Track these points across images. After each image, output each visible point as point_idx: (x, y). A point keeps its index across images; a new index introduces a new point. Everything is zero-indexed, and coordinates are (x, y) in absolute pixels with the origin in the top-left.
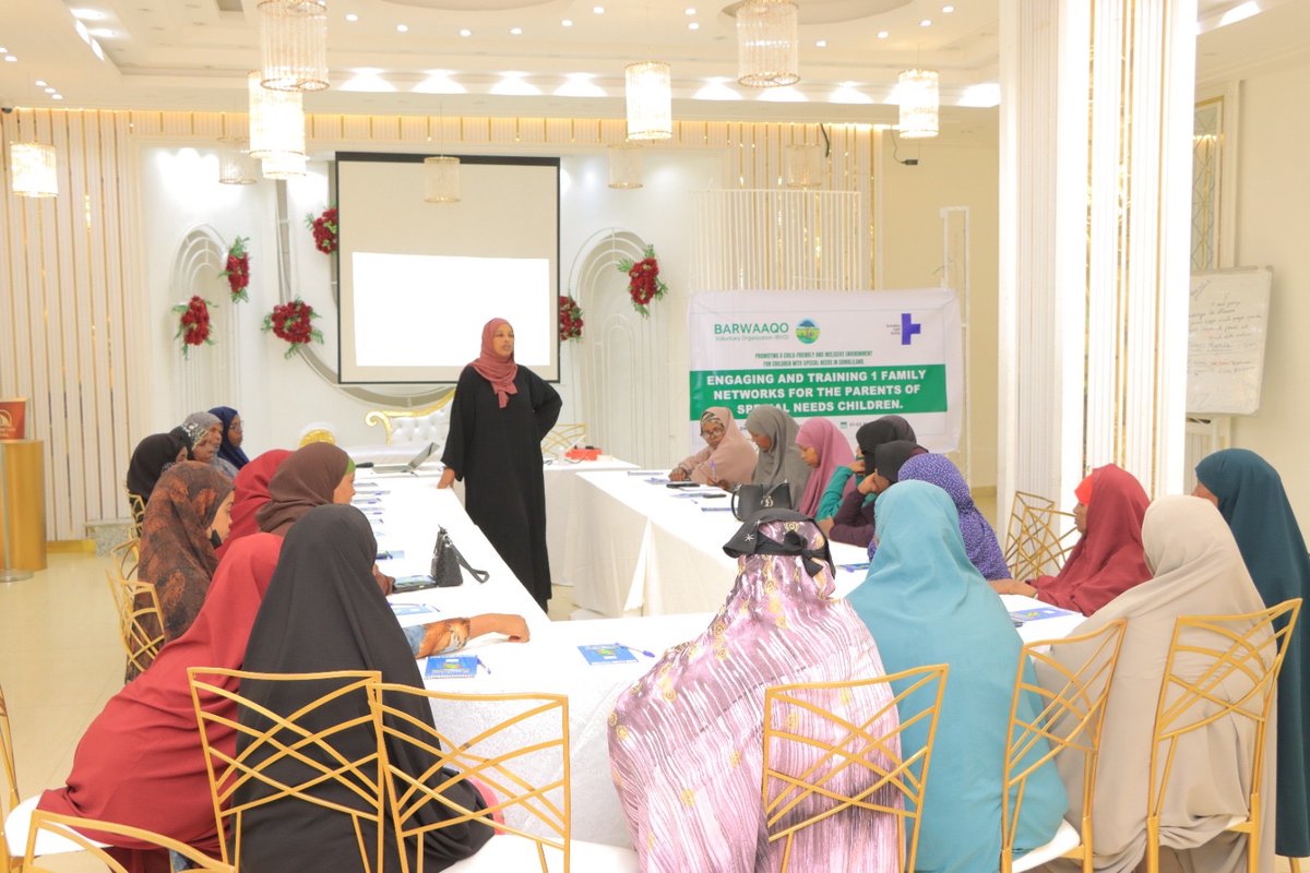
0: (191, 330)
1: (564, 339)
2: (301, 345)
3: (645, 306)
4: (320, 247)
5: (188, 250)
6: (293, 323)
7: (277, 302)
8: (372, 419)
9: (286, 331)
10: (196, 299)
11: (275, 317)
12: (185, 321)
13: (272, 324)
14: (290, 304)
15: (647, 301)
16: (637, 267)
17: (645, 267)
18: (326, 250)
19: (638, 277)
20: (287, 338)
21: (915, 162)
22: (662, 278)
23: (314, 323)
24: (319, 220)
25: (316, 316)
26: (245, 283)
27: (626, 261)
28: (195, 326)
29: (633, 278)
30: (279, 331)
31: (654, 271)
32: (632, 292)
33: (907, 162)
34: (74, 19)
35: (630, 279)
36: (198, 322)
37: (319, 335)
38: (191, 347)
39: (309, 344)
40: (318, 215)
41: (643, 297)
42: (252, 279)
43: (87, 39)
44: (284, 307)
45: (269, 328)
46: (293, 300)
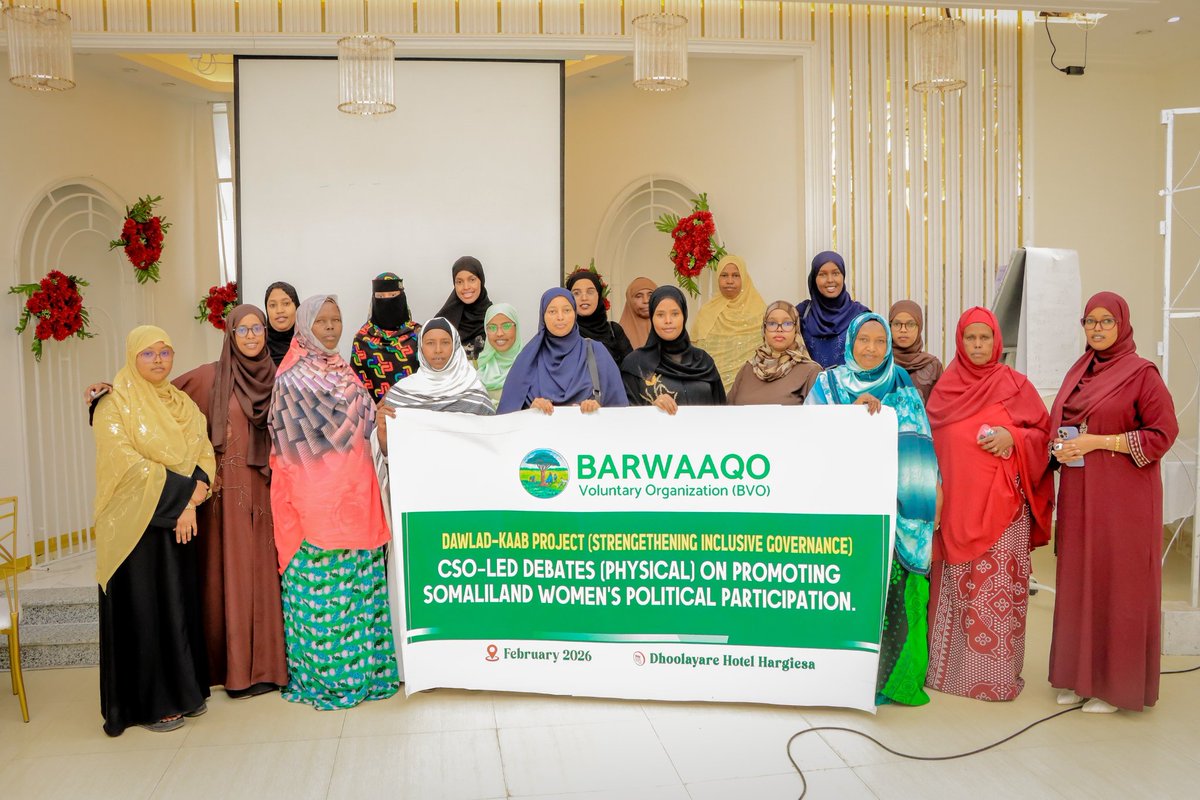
0: (44, 320)
3: (693, 279)
10: (55, 275)
11: (210, 302)
12: (34, 308)
15: (696, 270)
16: (685, 225)
17: (695, 222)
19: (685, 238)
21: (1080, 71)
22: (720, 238)
26: (157, 256)
27: (668, 217)
28: (50, 314)
29: (678, 239)
31: (709, 228)
32: (675, 259)
33: (1068, 71)
35: (673, 241)
36: (57, 308)
38: (50, 343)
41: (692, 264)
42: (167, 249)
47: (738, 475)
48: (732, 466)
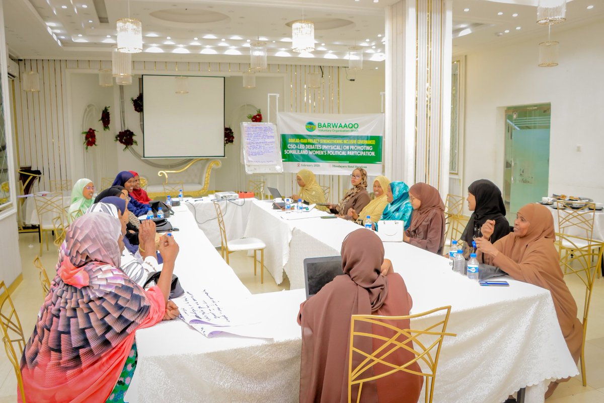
0: (89, 141)
1: (227, 143)
2: (129, 146)
4: (136, 110)
5: (87, 112)
6: (126, 138)
7: (120, 131)
8: (161, 174)
9: (124, 141)
10: (91, 129)
11: (119, 136)
12: (87, 138)
13: (118, 138)
14: (125, 131)
16: (255, 117)
17: (257, 117)
18: (138, 111)
19: (255, 121)
20: (124, 143)
21: (354, 80)
23: (134, 138)
24: (136, 100)
25: (135, 135)
26: (109, 123)
27: (250, 115)
28: (90, 139)
29: (253, 121)
30: (121, 141)
31: (261, 119)
33: (351, 80)
34: (47, 26)
36: (91, 138)
37: (136, 143)
38: (89, 147)
39: (132, 146)
40: (135, 98)
42: (111, 122)
43: (51, 34)
44: (123, 132)
45: (117, 140)
46: (126, 130)
47: (352, 128)
48: (351, 126)
